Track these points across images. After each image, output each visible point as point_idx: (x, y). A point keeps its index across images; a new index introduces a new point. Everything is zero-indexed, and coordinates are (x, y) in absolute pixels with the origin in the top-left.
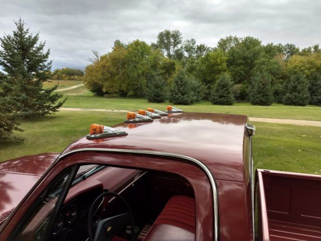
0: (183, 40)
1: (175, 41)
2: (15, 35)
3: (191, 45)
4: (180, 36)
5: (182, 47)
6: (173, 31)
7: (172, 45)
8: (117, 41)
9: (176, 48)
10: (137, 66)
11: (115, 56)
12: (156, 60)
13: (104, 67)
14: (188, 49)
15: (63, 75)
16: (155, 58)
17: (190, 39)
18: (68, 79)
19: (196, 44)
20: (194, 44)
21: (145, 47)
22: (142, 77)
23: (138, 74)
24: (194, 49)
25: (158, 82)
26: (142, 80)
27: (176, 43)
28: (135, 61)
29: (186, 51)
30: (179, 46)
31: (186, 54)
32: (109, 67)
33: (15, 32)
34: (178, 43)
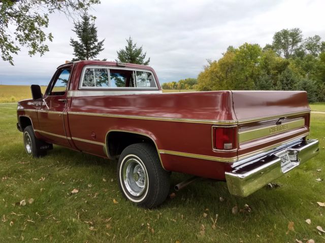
0: (304, 38)
1: (294, 40)
2: (127, 49)
3: (315, 42)
4: (300, 34)
5: (301, 46)
6: (292, 30)
7: (291, 44)
8: (230, 47)
9: (295, 47)
10: (245, 68)
11: (223, 61)
12: (267, 61)
13: (213, 72)
14: (310, 46)
15: (186, 85)
16: (266, 58)
17: (313, 36)
18: (190, 88)
19: (321, 41)
20: (318, 40)
21: (254, 50)
22: (250, 79)
23: (246, 76)
24: (318, 46)
25: (263, 82)
26: (249, 82)
27: (295, 42)
28: (243, 64)
29: (308, 49)
30: (299, 44)
31: (308, 52)
32: (217, 72)
33: (126, 47)
34: (297, 42)
